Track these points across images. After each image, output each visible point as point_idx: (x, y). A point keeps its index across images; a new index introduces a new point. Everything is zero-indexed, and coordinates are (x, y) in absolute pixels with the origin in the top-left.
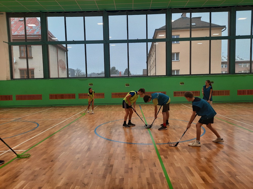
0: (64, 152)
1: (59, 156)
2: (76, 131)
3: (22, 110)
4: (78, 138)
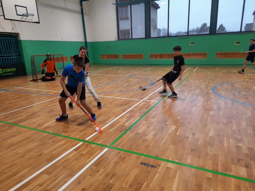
0: (194, 108)
1: (192, 110)
2: (192, 90)
3: (129, 68)
4: (199, 97)
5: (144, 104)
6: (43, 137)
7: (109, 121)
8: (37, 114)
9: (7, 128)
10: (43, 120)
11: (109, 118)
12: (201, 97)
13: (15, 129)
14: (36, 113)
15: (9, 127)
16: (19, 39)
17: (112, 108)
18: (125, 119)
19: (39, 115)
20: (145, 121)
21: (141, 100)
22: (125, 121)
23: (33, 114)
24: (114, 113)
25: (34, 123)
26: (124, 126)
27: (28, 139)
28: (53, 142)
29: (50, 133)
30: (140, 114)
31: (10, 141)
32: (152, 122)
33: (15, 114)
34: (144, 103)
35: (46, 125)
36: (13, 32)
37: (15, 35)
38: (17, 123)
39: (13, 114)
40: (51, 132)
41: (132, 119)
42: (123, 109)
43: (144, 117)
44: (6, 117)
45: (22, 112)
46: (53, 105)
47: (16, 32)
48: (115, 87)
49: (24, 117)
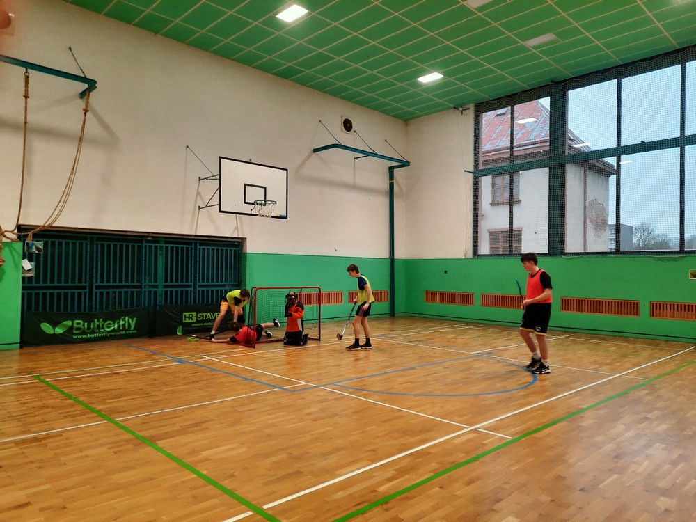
0: (615, 477)
1: (603, 481)
2: (650, 418)
3: (493, 332)
4: (658, 444)
5: (468, 441)
6: (182, 482)
7: (346, 470)
8: (204, 425)
9: (131, 446)
10: (207, 441)
11: (353, 462)
12: (663, 446)
13: (143, 452)
14: (203, 422)
15: (135, 445)
16: (244, 251)
17: (377, 437)
18: (390, 472)
19: (207, 428)
20: (441, 487)
21: (466, 428)
22: (387, 477)
23: (197, 424)
24: (373, 451)
25: (186, 445)
26: (375, 491)
27: (151, 479)
28: (194, 497)
29: (200, 476)
30: (438, 466)
31: (115, 478)
32: (456, 494)
33: (164, 418)
34: (472, 436)
35: (205, 454)
36: (236, 236)
37: (237, 242)
38: (153, 440)
39: (162, 417)
40: (204, 472)
41: (407, 476)
42: (403, 444)
43: (445, 476)
44: (144, 423)
45: (180, 416)
46: (250, 408)
47: (240, 236)
48: (423, 381)
49: (177, 427)
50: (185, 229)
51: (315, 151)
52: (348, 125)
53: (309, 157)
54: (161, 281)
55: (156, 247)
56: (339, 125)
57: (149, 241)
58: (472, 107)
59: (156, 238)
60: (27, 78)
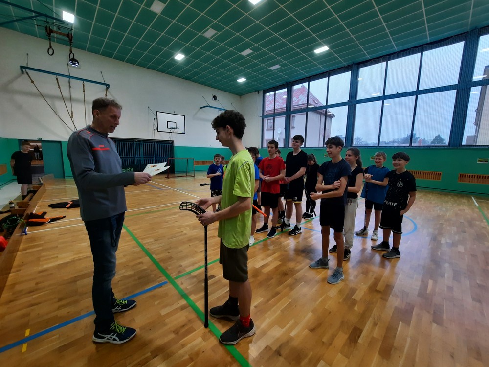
36: (170, 140)
37: (171, 142)
50: (150, 138)
51: (201, 108)
52: (215, 98)
53: (199, 110)
54: (142, 156)
55: (139, 144)
56: (211, 98)
57: (136, 142)
58: (262, 91)
59: (139, 141)
60: (84, 84)
